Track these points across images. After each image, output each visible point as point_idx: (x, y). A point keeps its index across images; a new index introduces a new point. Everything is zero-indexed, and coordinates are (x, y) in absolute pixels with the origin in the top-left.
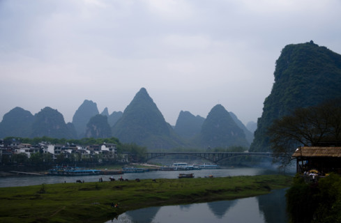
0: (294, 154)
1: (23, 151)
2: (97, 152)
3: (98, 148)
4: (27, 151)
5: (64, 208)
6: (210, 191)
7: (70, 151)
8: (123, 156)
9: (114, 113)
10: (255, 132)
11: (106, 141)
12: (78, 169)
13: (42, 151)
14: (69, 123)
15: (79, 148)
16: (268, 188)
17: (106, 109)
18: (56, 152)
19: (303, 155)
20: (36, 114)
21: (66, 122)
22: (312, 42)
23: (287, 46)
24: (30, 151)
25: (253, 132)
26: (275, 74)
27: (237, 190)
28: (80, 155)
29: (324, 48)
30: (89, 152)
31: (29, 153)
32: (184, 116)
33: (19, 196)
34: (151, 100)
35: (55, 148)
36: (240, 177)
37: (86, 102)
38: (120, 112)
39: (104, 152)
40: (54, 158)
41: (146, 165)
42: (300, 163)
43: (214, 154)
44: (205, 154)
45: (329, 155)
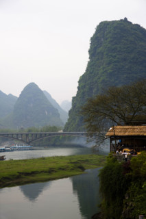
0: (108, 134)
10: (70, 111)
16: (82, 168)
19: (116, 134)
22: (126, 19)
23: (102, 23)
27: (51, 171)
29: (138, 26)
36: (54, 157)
42: (114, 142)
43: (27, 135)
44: (17, 134)
45: (141, 134)
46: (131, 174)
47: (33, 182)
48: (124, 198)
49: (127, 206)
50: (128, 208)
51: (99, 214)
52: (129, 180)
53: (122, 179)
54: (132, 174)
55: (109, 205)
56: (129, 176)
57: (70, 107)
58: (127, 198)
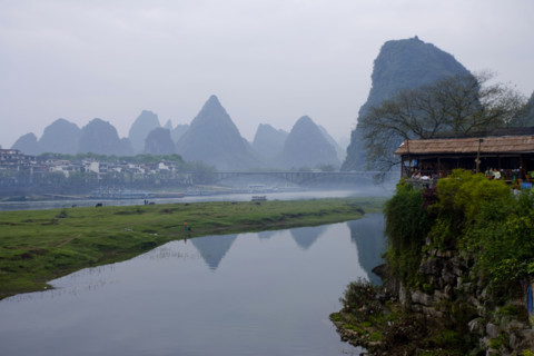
0: (398, 151)
1: (59, 169)
2: (154, 172)
3: (155, 166)
4: (64, 169)
5: (79, 236)
6: (287, 215)
7: (119, 170)
8: (187, 176)
9: (179, 126)
10: (348, 149)
11: (166, 158)
12: (127, 192)
13: (83, 169)
14: (124, 139)
15: (131, 166)
16: (361, 212)
17: (169, 122)
18: (101, 171)
19: (411, 151)
20: (84, 128)
21: (121, 137)
22: (416, 37)
23: (387, 43)
24: (69, 169)
25: (345, 149)
26: (373, 76)
27: (322, 213)
28: (131, 174)
29: (431, 45)
30: (143, 171)
31: (67, 173)
32: (264, 130)
33: (30, 221)
34: (223, 110)
35: (101, 166)
36: (327, 199)
37: (145, 113)
38: (186, 126)
39: (163, 171)
40: (99, 178)
41: (214, 187)
42: (407, 164)
43: (298, 174)
44: (287, 174)
45: (450, 150)
46: (436, 205)
47: (300, 225)
48: (424, 243)
49: (428, 255)
50: (429, 259)
51: (382, 266)
52: (433, 217)
53: (422, 215)
54: (440, 205)
55: (398, 254)
56: (434, 209)
57: (349, 143)
58: (428, 244)
